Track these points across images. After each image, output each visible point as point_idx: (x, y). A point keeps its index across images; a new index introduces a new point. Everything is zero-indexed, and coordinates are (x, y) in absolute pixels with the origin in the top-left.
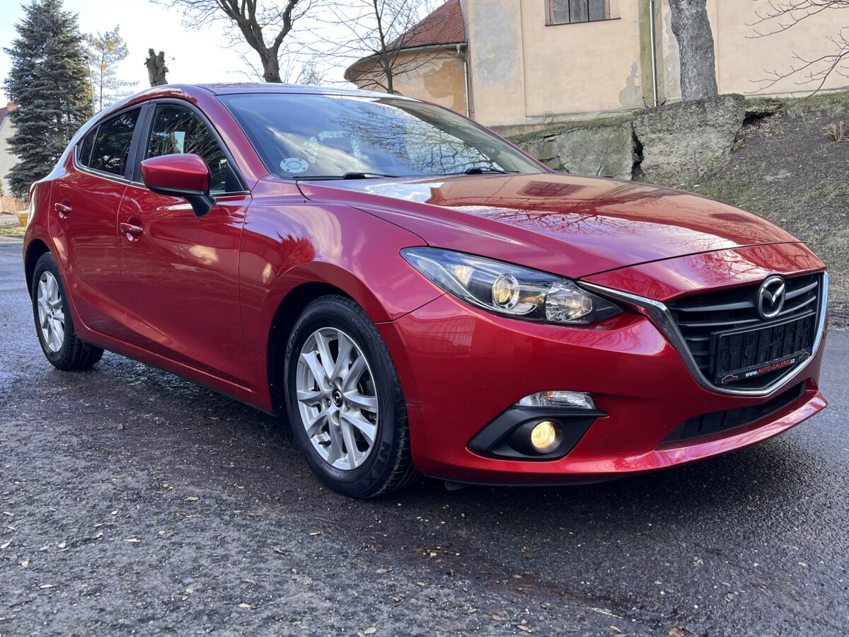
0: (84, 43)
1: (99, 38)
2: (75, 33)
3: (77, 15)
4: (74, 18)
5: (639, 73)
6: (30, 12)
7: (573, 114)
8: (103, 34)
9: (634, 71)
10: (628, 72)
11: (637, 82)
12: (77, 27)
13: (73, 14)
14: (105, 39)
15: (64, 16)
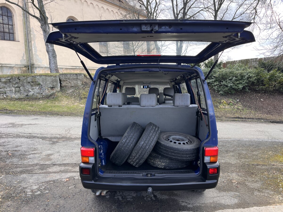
5: (25, 56)
7: (8, 64)
9: (24, 55)
10: (22, 55)
11: (25, 58)
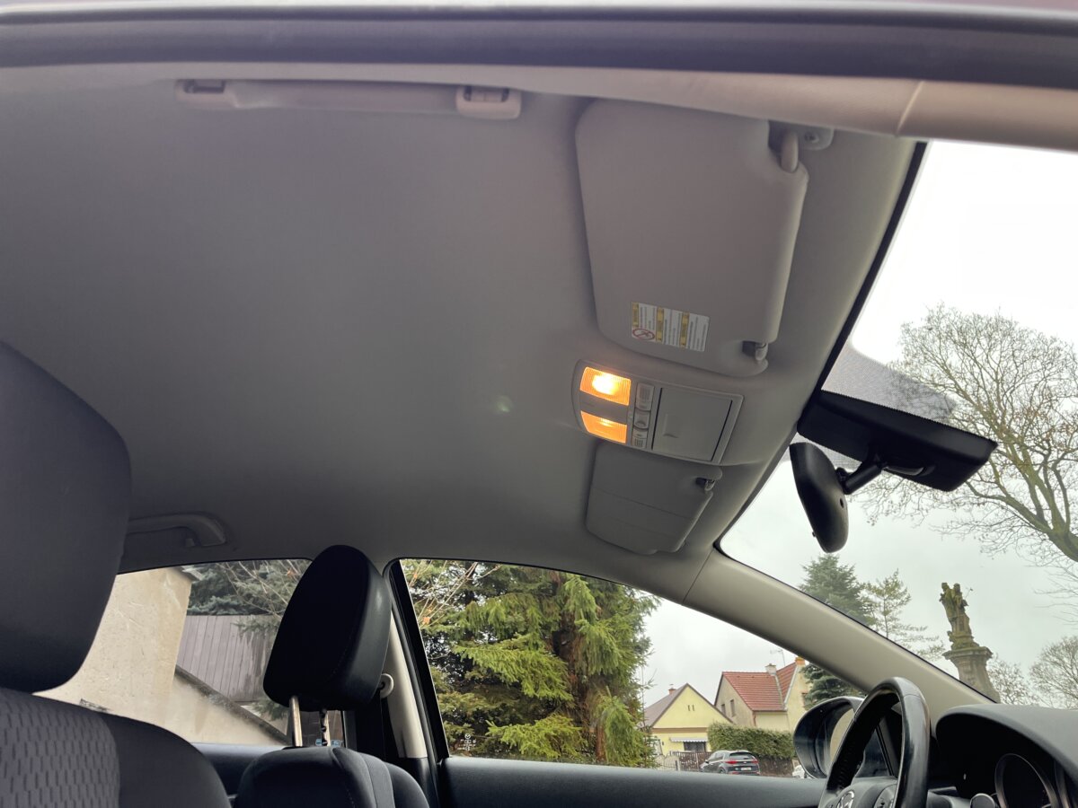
0: (864, 593)
1: (878, 586)
2: (854, 584)
3: (853, 567)
4: (851, 570)
6: (811, 572)
8: (882, 581)
12: (854, 578)
13: (849, 567)
14: (884, 585)
15: (840, 570)
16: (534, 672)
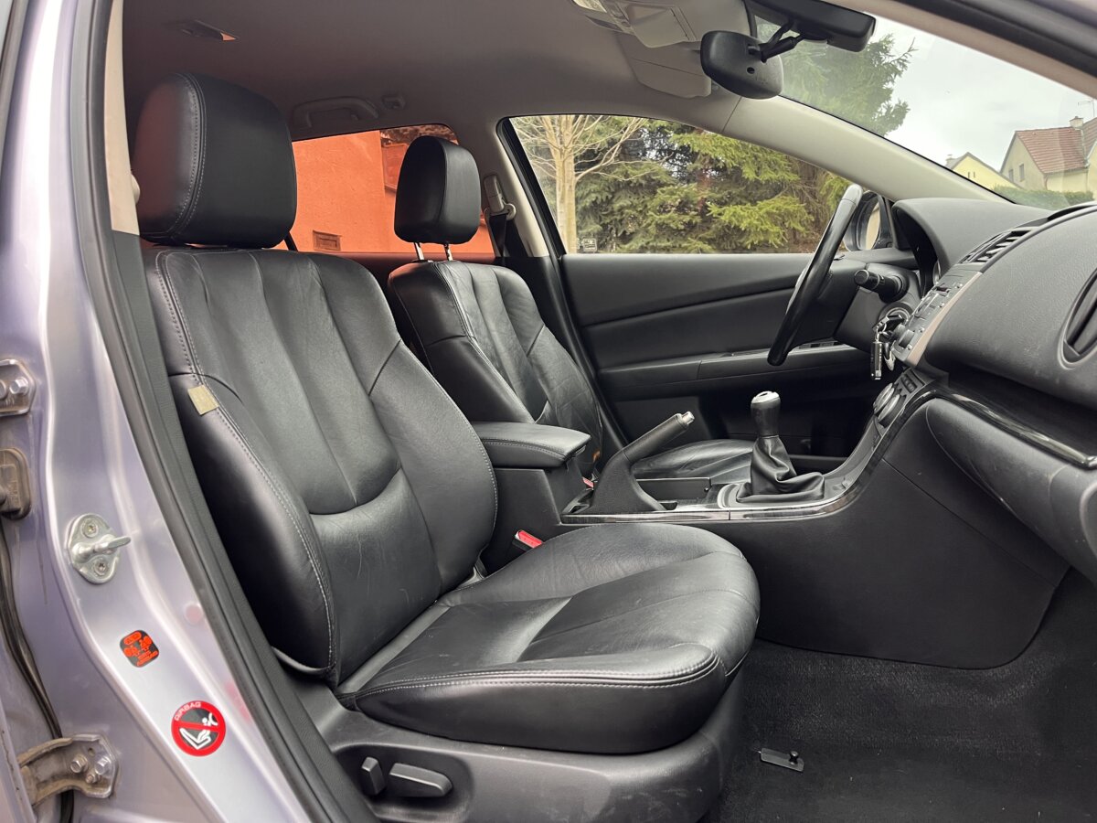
16: (756, 157)
